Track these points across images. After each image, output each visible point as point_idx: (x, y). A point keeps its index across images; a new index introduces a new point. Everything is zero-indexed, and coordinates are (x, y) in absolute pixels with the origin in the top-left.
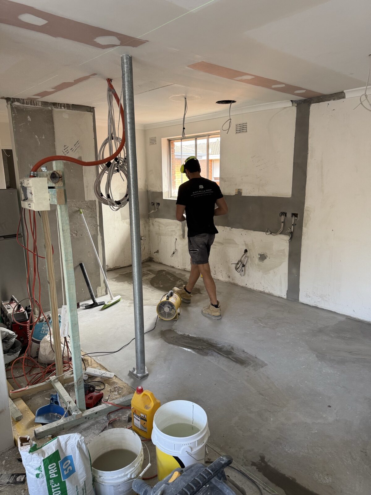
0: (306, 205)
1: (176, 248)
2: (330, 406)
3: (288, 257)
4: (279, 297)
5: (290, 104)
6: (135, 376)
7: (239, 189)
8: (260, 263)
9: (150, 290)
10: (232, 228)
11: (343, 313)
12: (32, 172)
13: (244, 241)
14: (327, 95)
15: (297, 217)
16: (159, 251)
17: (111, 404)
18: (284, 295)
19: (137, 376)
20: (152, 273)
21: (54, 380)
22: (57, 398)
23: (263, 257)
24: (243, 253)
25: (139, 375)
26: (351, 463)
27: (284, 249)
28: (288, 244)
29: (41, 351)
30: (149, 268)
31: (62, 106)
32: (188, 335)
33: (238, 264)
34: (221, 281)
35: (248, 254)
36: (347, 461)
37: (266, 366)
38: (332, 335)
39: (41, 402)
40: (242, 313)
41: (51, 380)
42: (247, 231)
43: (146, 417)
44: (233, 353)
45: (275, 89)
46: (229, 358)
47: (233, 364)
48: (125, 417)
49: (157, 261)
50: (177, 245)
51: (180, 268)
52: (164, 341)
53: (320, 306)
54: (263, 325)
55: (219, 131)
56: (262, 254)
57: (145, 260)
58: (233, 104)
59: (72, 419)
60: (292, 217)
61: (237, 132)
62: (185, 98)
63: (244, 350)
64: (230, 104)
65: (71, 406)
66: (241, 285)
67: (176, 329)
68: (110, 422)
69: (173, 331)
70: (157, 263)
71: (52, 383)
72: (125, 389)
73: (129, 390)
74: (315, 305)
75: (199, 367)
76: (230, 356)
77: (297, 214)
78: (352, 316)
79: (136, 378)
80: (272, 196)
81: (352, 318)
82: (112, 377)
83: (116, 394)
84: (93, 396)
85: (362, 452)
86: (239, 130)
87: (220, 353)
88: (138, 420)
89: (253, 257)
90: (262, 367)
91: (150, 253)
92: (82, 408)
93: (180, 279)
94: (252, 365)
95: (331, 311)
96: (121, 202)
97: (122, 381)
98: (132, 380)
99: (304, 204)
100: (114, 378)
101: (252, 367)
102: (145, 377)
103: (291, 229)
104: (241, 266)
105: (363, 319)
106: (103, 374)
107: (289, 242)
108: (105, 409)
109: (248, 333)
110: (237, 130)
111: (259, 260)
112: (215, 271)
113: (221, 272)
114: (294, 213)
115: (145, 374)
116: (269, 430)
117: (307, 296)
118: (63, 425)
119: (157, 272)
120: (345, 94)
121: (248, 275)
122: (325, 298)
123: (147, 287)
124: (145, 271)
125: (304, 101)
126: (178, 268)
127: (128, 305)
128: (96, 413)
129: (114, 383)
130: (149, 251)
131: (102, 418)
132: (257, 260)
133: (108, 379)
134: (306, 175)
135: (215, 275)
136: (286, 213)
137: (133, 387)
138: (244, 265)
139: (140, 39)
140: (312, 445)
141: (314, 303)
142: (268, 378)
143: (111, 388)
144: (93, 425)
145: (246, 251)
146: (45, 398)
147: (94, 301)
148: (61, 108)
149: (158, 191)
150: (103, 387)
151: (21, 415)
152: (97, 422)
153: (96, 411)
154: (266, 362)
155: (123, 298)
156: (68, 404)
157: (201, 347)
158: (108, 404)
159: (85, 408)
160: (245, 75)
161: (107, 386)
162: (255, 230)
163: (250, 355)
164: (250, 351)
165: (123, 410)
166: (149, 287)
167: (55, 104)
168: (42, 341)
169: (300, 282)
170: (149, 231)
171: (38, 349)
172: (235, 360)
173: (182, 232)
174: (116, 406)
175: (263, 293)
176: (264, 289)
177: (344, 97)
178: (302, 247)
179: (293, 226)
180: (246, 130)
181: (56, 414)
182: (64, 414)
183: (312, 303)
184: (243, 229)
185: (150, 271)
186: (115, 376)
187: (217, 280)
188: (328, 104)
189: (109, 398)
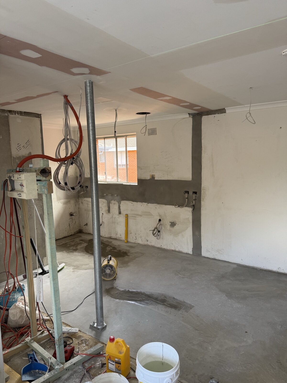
0: (202, 186)
1: (103, 221)
2: (246, 332)
3: (192, 223)
4: (187, 253)
5: (188, 116)
6: (96, 328)
7: (152, 175)
8: (171, 229)
9: (87, 257)
10: (148, 204)
11: (235, 262)
12: (18, 168)
13: (158, 213)
14: (213, 110)
15: (197, 194)
16: (88, 224)
17: (85, 354)
18: (190, 252)
19: (98, 328)
20: (85, 242)
21: (30, 341)
22: (34, 356)
23: (173, 224)
24: (158, 222)
25: (99, 327)
26: (273, 372)
27: (189, 218)
28: (191, 214)
29: (11, 317)
30: (81, 238)
31: (16, 113)
32: (128, 290)
33: (154, 230)
34: (141, 244)
35: (162, 222)
36: (270, 371)
37: (194, 308)
38: (231, 279)
39: (20, 362)
40: (164, 268)
41: (27, 341)
42: (160, 205)
43: (120, 361)
44: (167, 300)
45: (182, 106)
46: (165, 305)
47: (169, 309)
48: (98, 364)
49: (86, 232)
50: (103, 218)
51: (106, 236)
52: (111, 298)
53: (217, 258)
54: (182, 276)
55: (135, 133)
56: (173, 222)
57: (76, 232)
58: (148, 115)
59: (56, 372)
60: (193, 194)
61: (149, 134)
62: (116, 110)
63: (174, 297)
64: (146, 115)
65: (53, 361)
66: (157, 247)
67: (117, 287)
68: (87, 370)
69: (115, 288)
70: (86, 234)
71: (28, 344)
72: (90, 340)
73: (94, 341)
74: (214, 257)
75: (145, 314)
76: (165, 303)
77: (197, 192)
78: (241, 263)
79: (97, 330)
80: (177, 180)
81: (241, 265)
82: (77, 332)
83: (85, 345)
84: (68, 350)
85: (278, 362)
86: (150, 133)
87: (157, 302)
88: (113, 364)
89: (166, 224)
90: (191, 309)
91: (80, 226)
92: (62, 362)
93: (108, 245)
94: (183, 308)
95: (225, 261)
96: (75, 188)
97: (86, 334)
98: (94, 332)
99: (201, 185)
100: (79, 332)
101: (184, 309)
102: (104, 328)
103: (193, 203)
104: (157, 232)
105: (248, 265)
106: (69, 330)
107: (192, 212)
108: (81, 360)
109: (173, 283)
110: (149, 133)
111: (170, 226)
112: (136, 237)
113: (141, 238)
114: (194, 191)
115: (104, 326)
116: (210, 357)
117: (208, 251)
118: (49, 379)
119: (88, 241)
120: (225, 110)
121: (163, 239)
122: (220, 252)
123: (84, 254)
124: (78, 241)
125: (198, 114)
126: (105, 236)
127: (72, 270)
128: (74, 364)
129: (80, 336)
130: (79, 224)
131: (78, 368)
132: (168, 227)
133: (74, 334)
134: (201, 165)
135: (136, 240)
136: (189, 192)
137: (97, 338)
138: (160, 231)
139: (105, 71)
140: (243, 363)
141: (213, 256)
142: (198, 317)
143: (78, 341)
144: (72, 375)
145: (160, 220)
146: (23, 358)
147: (43, 269)
148: (15, 115)
149: (87, 177)
150: (71, 342)
151: (8, 376)
152: (75, 372)
153: (74, 363)
154: (192, 305)
155: (66, 265)
156: (49, 360)
157: (141, 299)
158: (82, 355)
159: (65, 361)
160: (166, 97)
161: (74, 340)
162: (166, 204)
163: (179, 300)
164: (179, 298)
165: (94, 358)
166: (86, 254)
167: (10, 111)
168: (11, 308)
169: (202, 241)
170: (79, 208)
171: (7, 316)
172: (169, 306)
173: (108, 208)
174: (89, 355)
175: (175, 251)
176: (175, 248)
177: (225, 112)
178: (202, 215)
179: (194, 201)
180: (156, 133)
181: (37, 370)
182: (47, 369)
183: (211, 256)
184: (157, 204)
185: (82, 240)
186: (79, 330)
187: (138, 244)
188: (215, 116)
189: (79, 350)
